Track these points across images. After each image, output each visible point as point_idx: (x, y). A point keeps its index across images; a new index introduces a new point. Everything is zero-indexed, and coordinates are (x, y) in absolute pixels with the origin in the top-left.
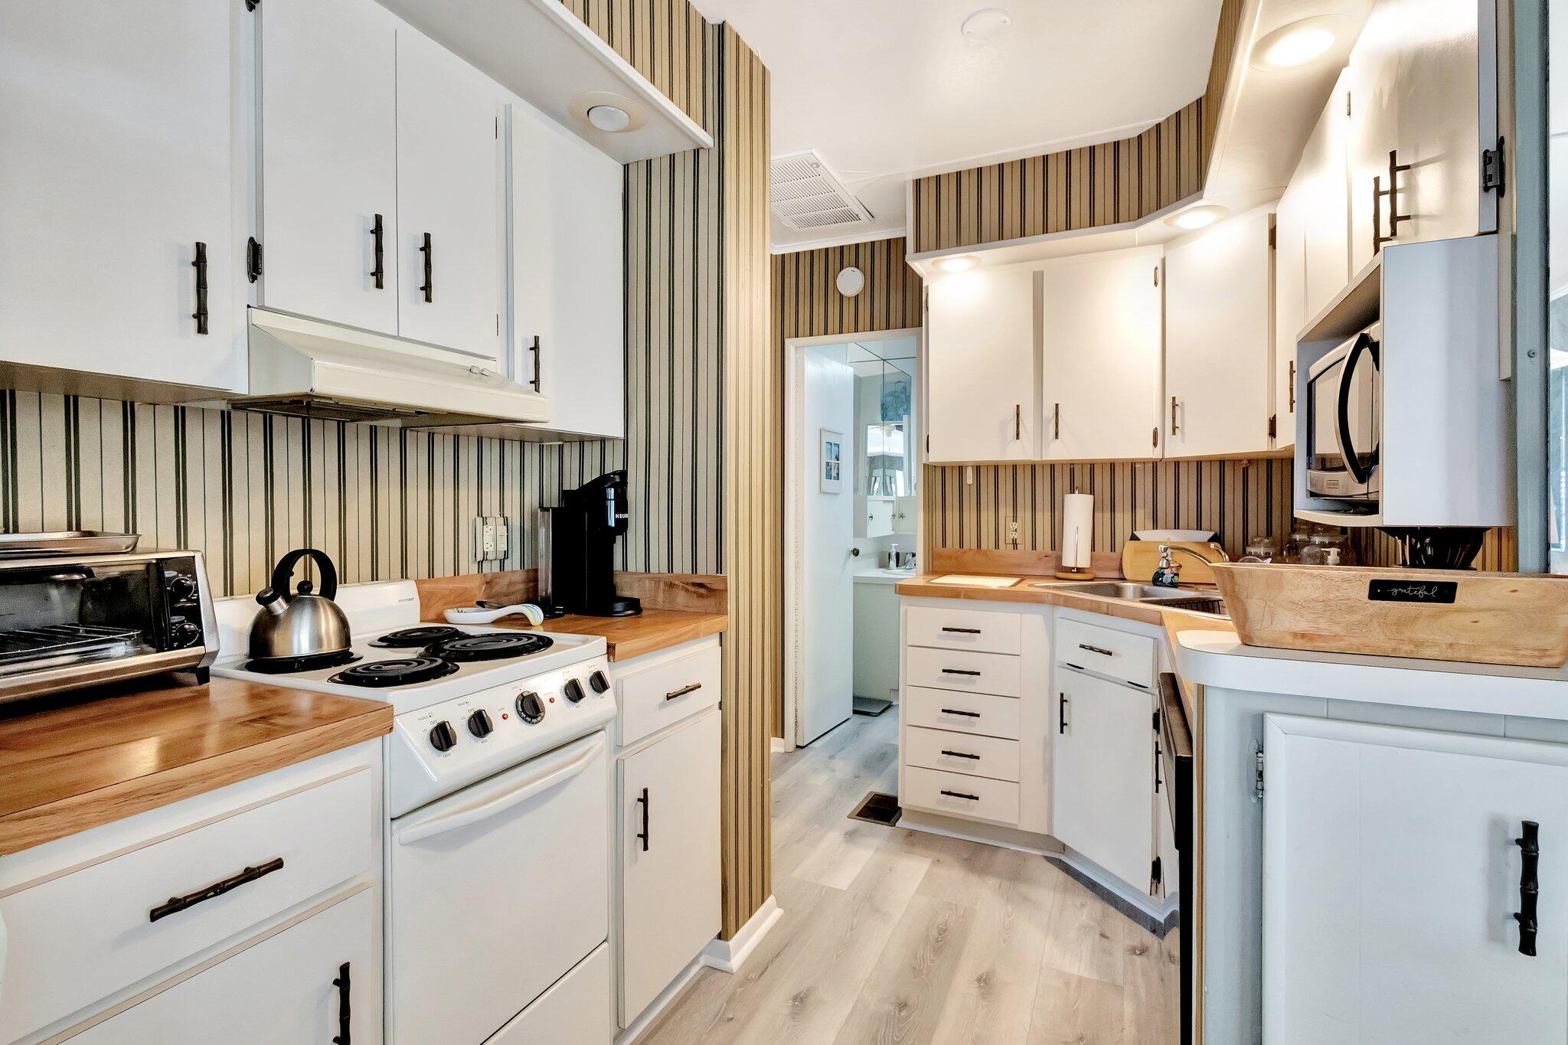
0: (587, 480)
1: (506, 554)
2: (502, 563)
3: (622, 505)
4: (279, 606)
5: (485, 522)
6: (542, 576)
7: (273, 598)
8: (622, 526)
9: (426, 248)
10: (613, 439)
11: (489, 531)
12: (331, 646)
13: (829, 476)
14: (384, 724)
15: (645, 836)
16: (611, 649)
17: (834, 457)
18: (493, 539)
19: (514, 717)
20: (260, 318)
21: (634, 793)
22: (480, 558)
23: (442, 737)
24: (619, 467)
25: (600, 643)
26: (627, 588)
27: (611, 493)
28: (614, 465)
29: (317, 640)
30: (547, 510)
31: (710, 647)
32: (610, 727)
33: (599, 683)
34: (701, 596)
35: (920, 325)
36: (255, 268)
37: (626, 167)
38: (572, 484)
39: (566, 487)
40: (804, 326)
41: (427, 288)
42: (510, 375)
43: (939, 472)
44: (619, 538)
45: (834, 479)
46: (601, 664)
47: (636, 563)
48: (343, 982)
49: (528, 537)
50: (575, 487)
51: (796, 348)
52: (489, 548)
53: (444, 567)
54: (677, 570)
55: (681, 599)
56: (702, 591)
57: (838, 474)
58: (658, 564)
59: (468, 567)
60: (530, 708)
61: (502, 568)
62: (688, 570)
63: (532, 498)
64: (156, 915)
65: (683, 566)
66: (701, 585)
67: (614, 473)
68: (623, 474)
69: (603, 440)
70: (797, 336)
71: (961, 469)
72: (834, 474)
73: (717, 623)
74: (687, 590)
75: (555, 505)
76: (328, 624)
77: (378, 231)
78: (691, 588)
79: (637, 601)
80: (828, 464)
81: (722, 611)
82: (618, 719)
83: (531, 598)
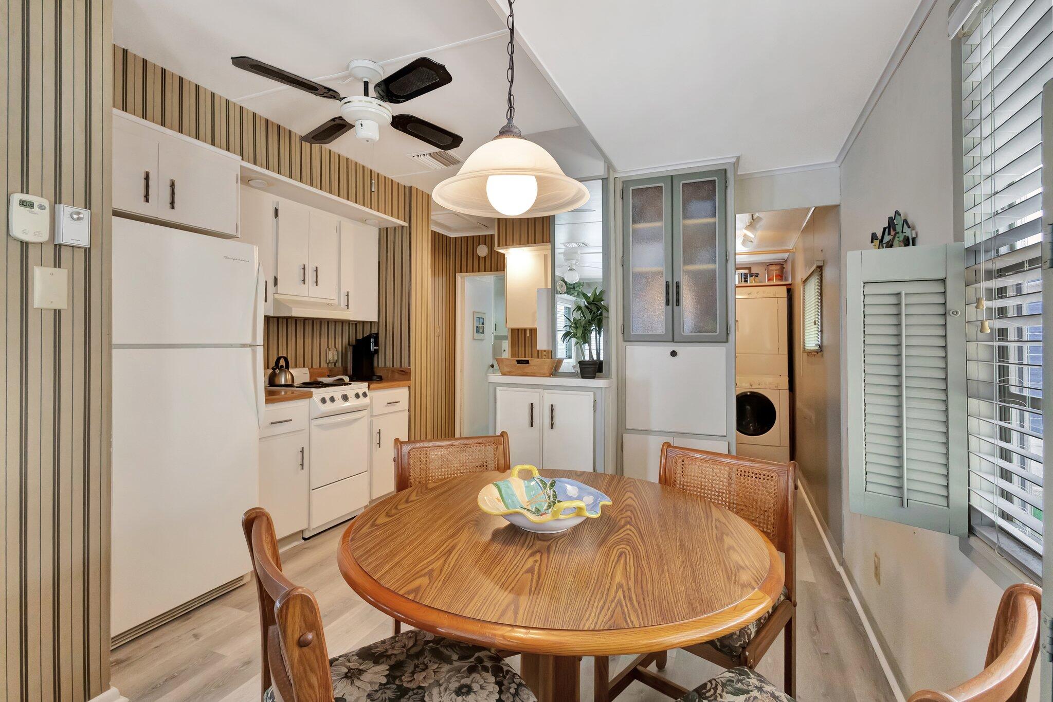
0: (365, 336)
1: (337, 361)
2: (335, 363)
3: (376, 344)
4: (277, 371)
5: (329, 350)
6: (349, 368)
7: (276, 369)
8: (376, 351)
9: (316, 271)
10: (374, 322)
11: (331, 353)
12: (289, 382)
13: (478, 332)
14: (310, 396)
15: (379, 444)
16: (369, 387)
17: (481, 323)
18: (332, 356)
19: (341, 399)
20: (277, 296)
21: (375, 431)
22: (328, 362)
23: (323, 401)
24: (376, 332)
25: (366, 384)
26: (379, 373)
27: (373, 340)
28: (375, 331)
29: (286, 380)
30: (351, 345)
31: (405, 391)
32: (369, 408)
33: (365, 395)
34: (403, 374)
35: (504, 270)
36: (276, 283)
37: (380, 229)
38: (360, 337)
39: (358, 338)
40: (464, 268)
41: (316, 282)
42: (340, 304)
43: (517, 331)
44: (376, 355)
45: (481, 333)
46: (366, 390)
47: (381, 364)
48: (302, 451)
49: (344, 356)
50: (361, 338)
51: (461, 278)
52: (331, 358)
53: (316, 365)
54: (395, 366)
55: (397, 375)
56: (404, 373)
57: (483, 331)
58: (389, 364)
59: (324, 365)
60: (345, 398)
61: (335, 365)
62: (399, 366)
63: (346, 341)
64: (272, 423)
65: (397, 365)
66: (403, 371)
67: (374, 334)
68: (377, 334)
69: (371, 322)
70: (461, 272)
71: (525, 330)
72: (481, 331)
73: (407, 383)
74: (398, 373)
75: (354, 344)
76: (289, 377)
77: (304, 269)
78: (400, 372)
79: (381, 376)
80: (477, 327)
81: (410, 379)
82: (371, 405)
83: (345, 374)
